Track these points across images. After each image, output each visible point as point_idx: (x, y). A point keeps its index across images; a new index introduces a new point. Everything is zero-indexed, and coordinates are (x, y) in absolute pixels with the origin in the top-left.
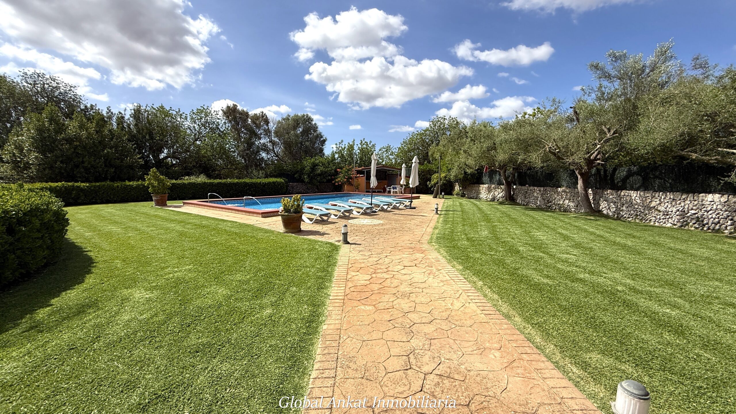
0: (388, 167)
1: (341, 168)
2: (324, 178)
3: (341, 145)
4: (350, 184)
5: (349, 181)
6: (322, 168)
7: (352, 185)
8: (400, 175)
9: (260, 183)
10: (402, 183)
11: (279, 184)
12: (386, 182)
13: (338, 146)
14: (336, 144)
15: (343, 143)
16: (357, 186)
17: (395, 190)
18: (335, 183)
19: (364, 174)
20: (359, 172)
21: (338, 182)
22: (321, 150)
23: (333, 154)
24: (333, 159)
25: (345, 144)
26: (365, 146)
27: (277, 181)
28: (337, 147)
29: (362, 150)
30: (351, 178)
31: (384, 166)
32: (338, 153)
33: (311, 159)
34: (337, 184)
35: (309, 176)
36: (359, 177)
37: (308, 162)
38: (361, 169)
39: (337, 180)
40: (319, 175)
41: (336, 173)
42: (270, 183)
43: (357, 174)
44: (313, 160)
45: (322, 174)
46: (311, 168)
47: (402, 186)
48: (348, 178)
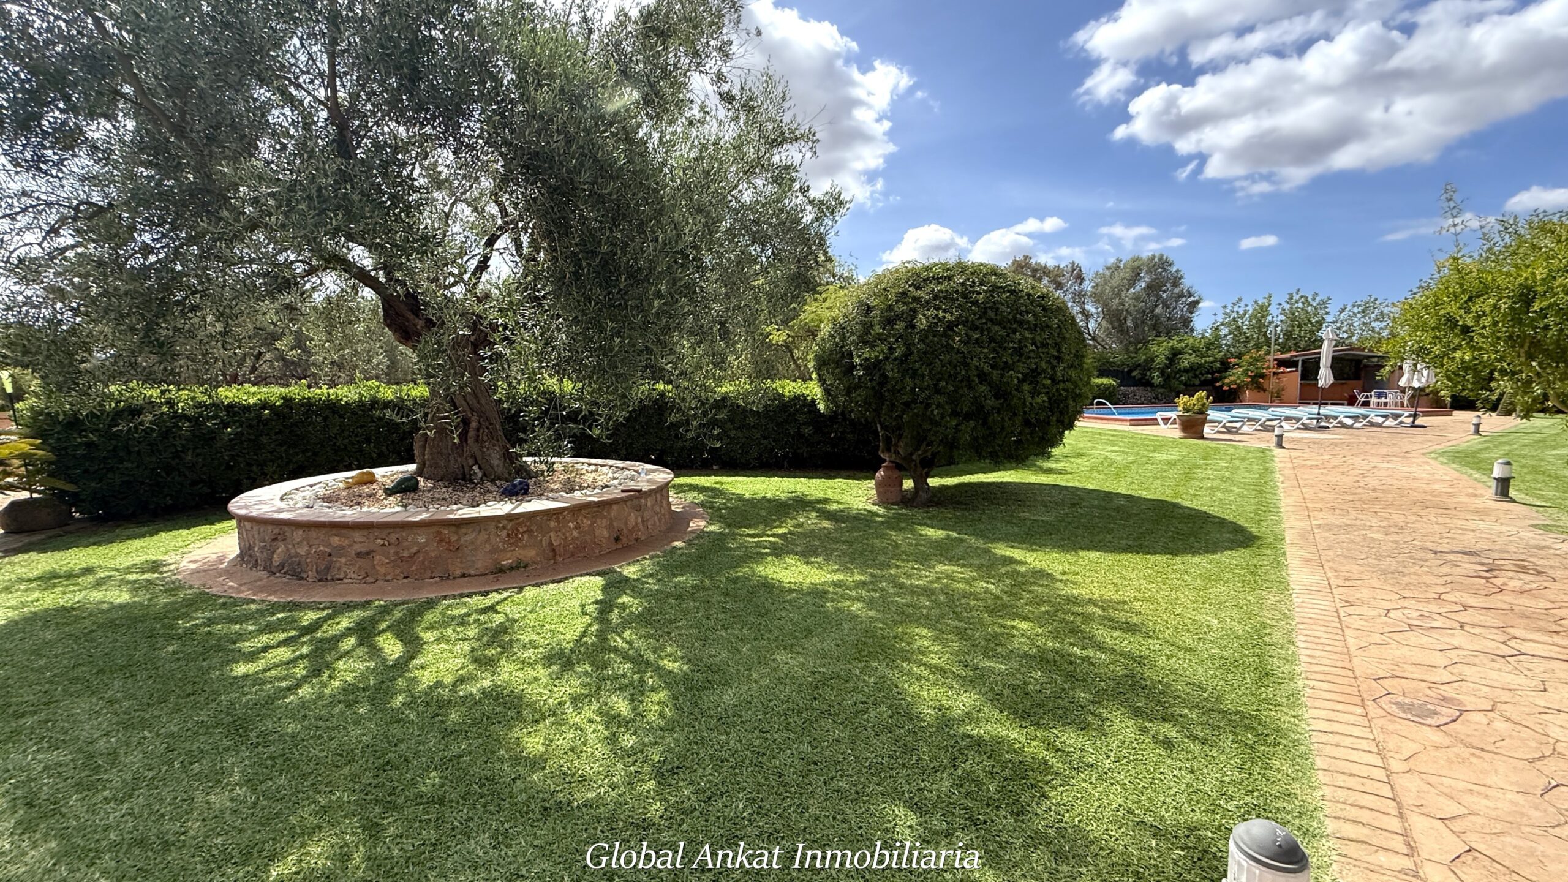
0: (1365, 349)
1: (1238, 356)
3: (1236, 309)
4: (1260, 388)
5: (1258, 382)
6: (1190, 358)
7: (1265, 390)
13: (1228, 311)
14: (1225, 307)
16: (1278, 392)
17: (1383, 400)
18: (1222, 386)
19: (1297, 366)
20: (1282, 363)
21: (1230, 385)
23: (1216, 329)
24: (1216, 337)
25: (1247, 305)
26: (1300, 305)
28: (1226, 314)
29: (1292, 316)
30: (1263, 376)
31: (1353, 347)
32: (1229, 325)
33: (1167, 342)
34: (1226, 388)
35: (1162, 374)
36: (1283, 373)
37: (1161, 349)
38: (1287, 355)
39: (1227, 381)
40: (1186, 371)
43: (1279, 366)
44: (1173, 343)
45: (1192, 369)
46: (1167, 358)
47: (1402, 390)
48: (1255, 376)
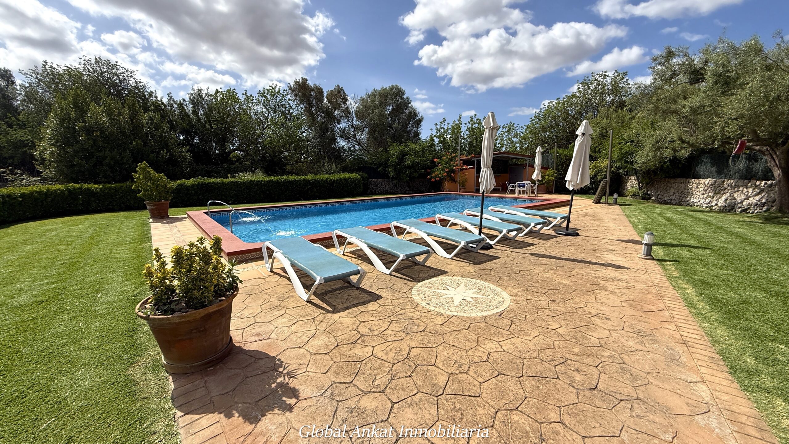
0: (510, 154)
1: (440, 157)
2: (416, 171)
3: (442, 126)
4: (453, 180)
5: (451, 175)
6: (412, 158)
7: (455, 182)
8: (532, 166)
9: (326, 180)
10: (534, 177)
11: (353, 181)
12: (507, 175)
13: (438, 127)
14: (436, 125)
15: (446, 123)
16: (463, 183)
17: (522, 189)
18: (430, 179)
19: (473, 165)
20: (466, 162)
21: (435, 177)
22: (417, 134)
23: (432, 139)
24: (432, 144)
25: (449, 124)
26: (477, 125)
27: (350, 178)
28: (437, 129)
29: (471, 131)
30: (454, 171)
31: (504, 153)
32: (439, 137)
33: (398, 146)
34: (433, 180)
35: (395, 169)
36: (466, 169)
37: (395, 150)
38: (469, 157)
39: (433, 175)
40: (409, 167)
41: (434, 165)
42: (341, 180)
43: (464, 164)
44: (402, 147)
45: (413, 166)
46: (398, 158)
47: (533, 182)
48: (449, 171)
